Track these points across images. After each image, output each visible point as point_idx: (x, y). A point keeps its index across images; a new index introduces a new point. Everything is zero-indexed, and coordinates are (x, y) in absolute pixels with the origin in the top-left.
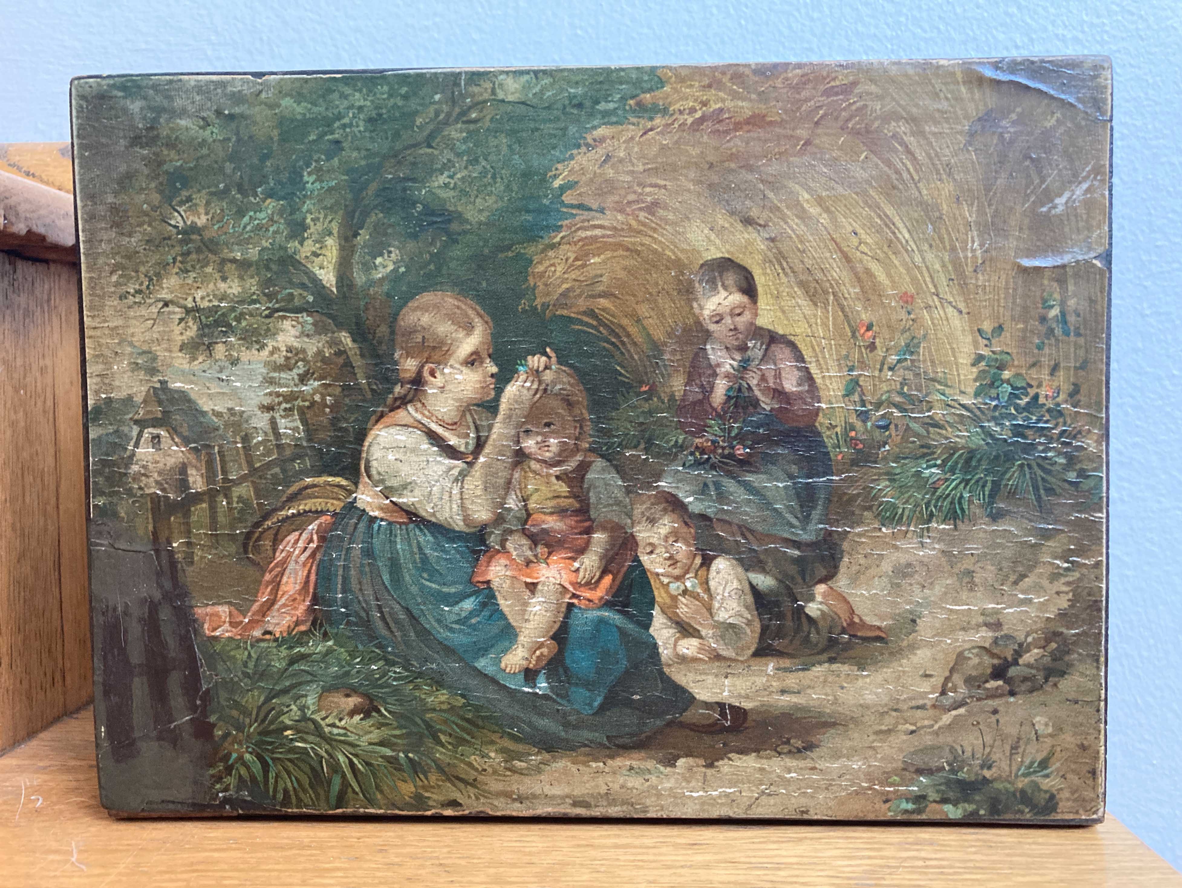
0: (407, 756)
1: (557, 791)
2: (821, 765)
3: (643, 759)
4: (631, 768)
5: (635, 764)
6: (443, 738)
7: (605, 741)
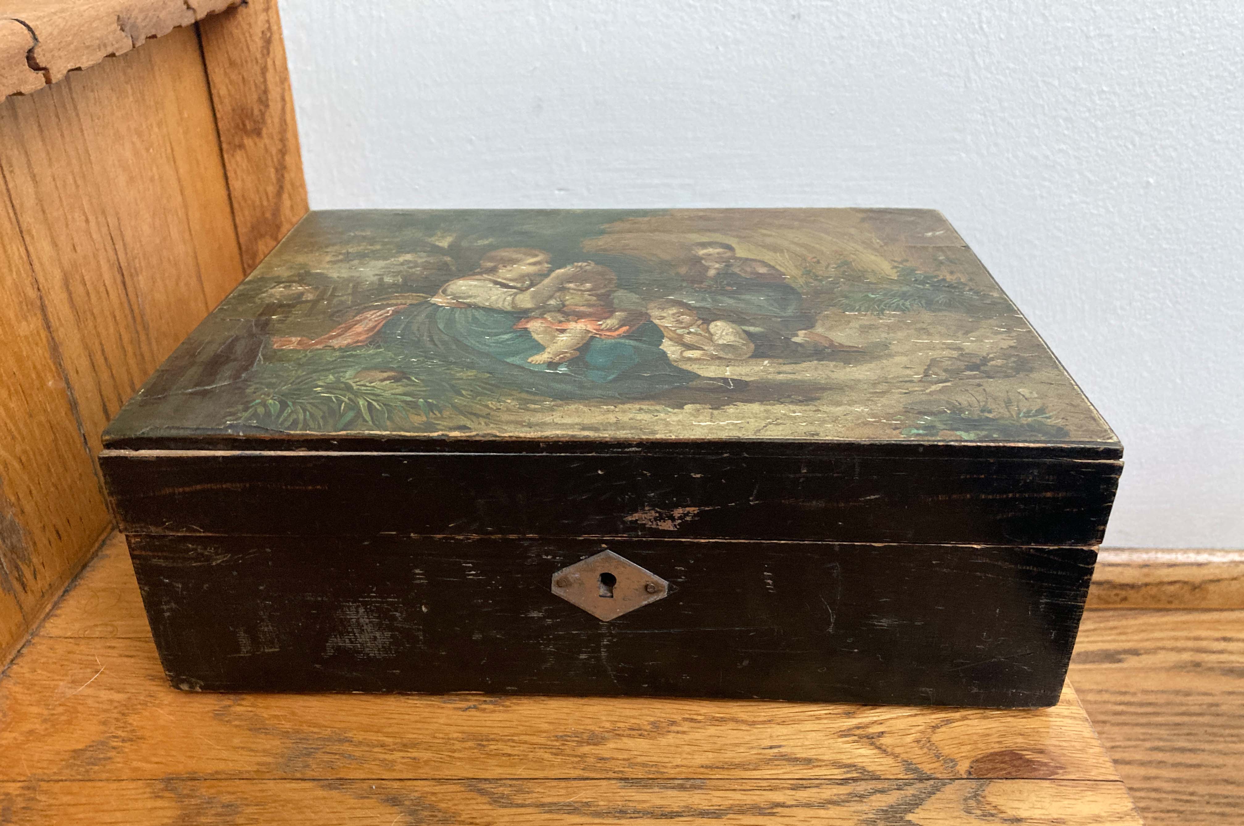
0: (426, 402)
1: (567, 420)
2: (824, 408)
3: (652, 405)
4: (641, 409)
5: (644, 407)
6: (464, 392)
7: (617, 395)
